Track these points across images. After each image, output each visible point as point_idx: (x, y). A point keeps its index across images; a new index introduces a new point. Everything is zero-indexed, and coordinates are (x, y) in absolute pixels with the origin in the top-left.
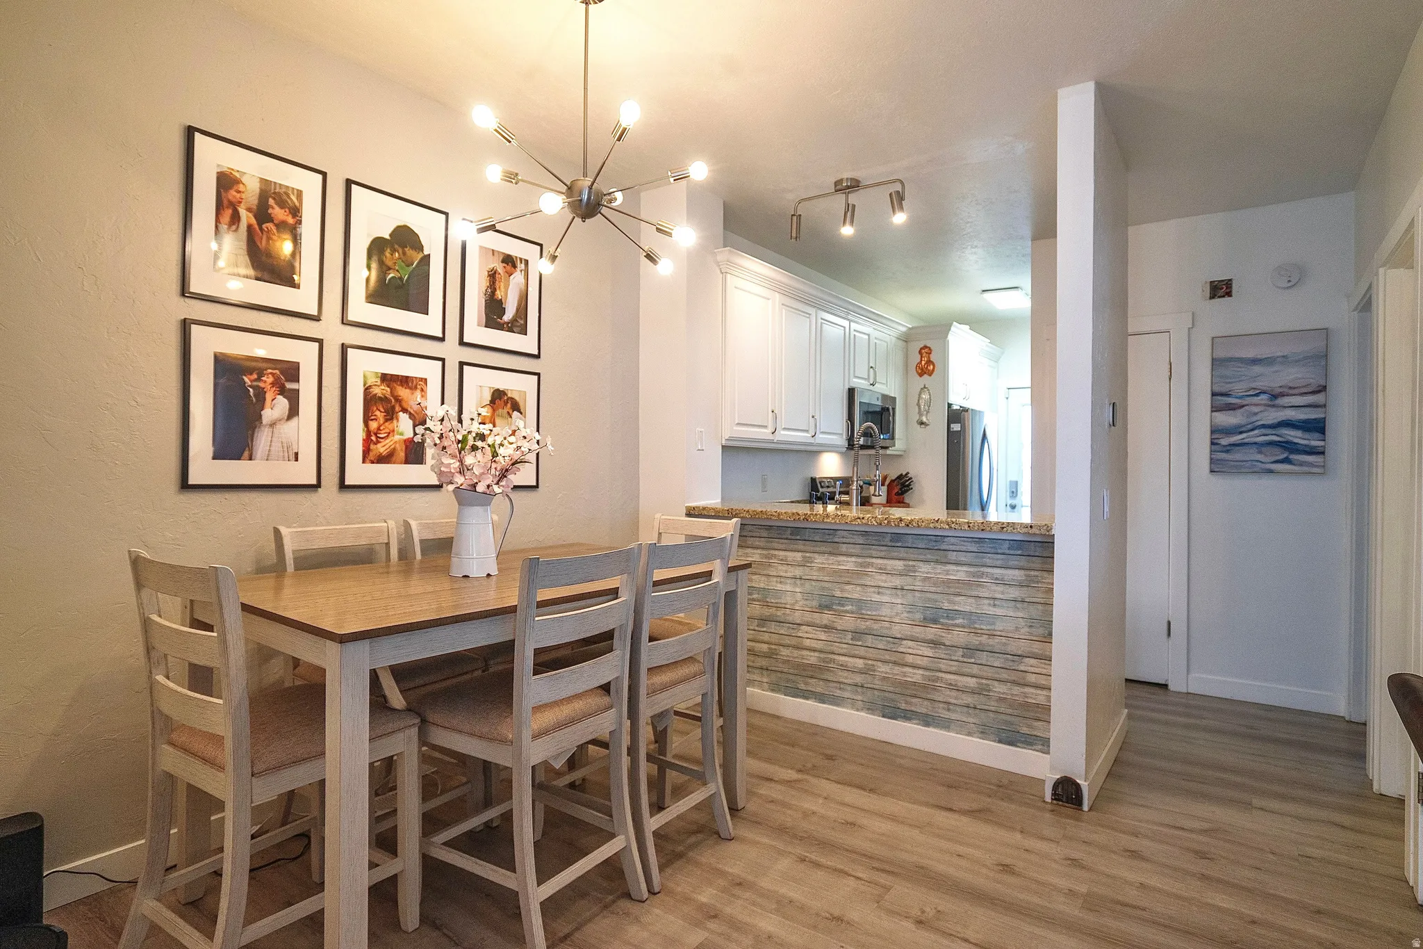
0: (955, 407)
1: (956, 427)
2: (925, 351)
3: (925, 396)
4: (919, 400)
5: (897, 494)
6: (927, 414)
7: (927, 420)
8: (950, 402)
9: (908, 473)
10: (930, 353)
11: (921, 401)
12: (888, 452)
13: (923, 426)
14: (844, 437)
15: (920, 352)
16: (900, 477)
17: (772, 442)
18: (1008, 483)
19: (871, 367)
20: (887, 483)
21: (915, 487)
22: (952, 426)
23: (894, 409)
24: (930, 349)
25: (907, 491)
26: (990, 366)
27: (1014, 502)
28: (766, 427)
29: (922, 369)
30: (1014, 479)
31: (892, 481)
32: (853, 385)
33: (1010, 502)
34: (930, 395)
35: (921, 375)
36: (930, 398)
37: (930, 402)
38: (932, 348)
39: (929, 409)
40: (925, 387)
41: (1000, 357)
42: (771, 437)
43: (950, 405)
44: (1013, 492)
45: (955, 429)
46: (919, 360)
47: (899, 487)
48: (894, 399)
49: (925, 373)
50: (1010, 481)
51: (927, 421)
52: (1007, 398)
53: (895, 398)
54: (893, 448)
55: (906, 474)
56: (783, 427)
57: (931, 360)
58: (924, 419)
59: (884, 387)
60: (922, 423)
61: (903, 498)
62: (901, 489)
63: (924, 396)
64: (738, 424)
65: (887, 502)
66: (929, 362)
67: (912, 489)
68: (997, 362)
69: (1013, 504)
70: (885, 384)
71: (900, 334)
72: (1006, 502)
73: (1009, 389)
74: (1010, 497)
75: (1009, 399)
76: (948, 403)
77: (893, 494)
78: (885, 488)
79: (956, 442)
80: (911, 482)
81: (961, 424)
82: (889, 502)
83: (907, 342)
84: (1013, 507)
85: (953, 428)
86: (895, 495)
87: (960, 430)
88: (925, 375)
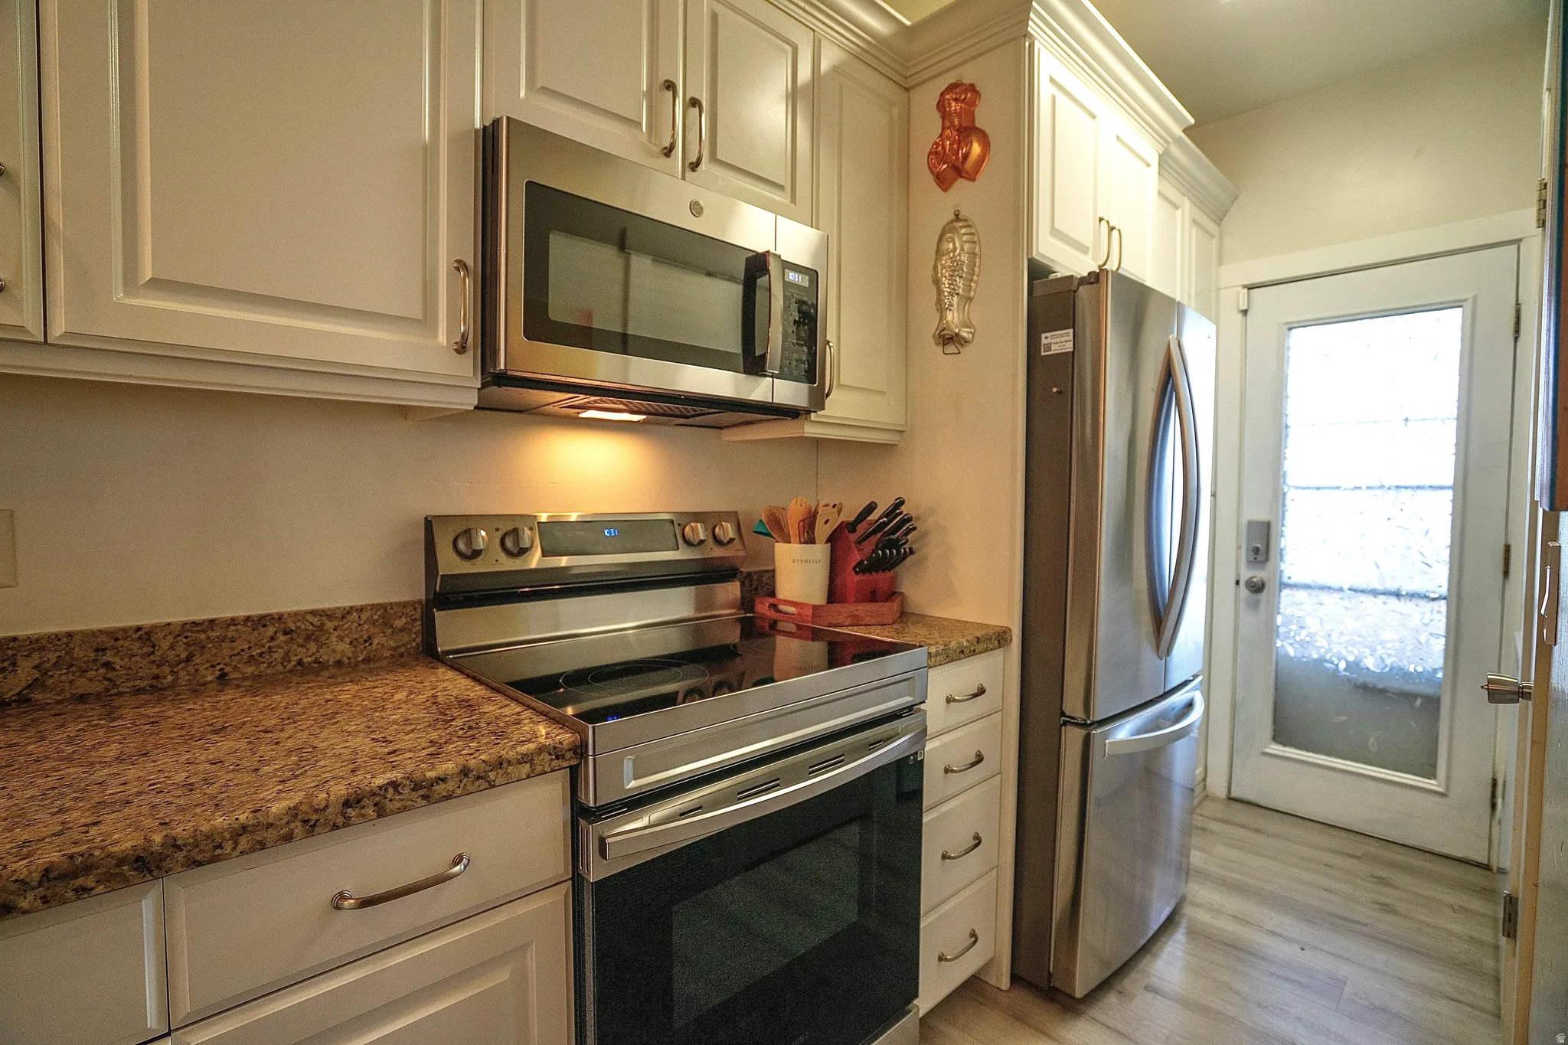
0: (1054, 275)
1: (1058, 342)
2: (957, 99)
3: (958, 249)
4: (936, 265)
5: (868, 567)
6: (963, 307)
7: (965, 326)
8: (1036, 256)
9: (897, 504)
10: (973, 104)
11: (943, 267)
13: (951, 348)
14: (442, 338)
15: (941, 106)
18: (1244, 531)
20: (825, 531)
21: (931, 551)
22: (1046, 338)
24: (972, 88)
27: (1259, 575)
29: (948, 161)
30: (1262, 516)
31: (845, 526)
33: (1246, 574)
34: (972, 244)
35: (943, 182)
36: (973, 252)
37: (974, 266)
38: (978, 88)
39: (969, 291)
40: (957, 221)
43: (1035, 269)
44: (1256, 551)
45: (1056, 349)
46: (939, 133)
47: (870, 547)
49: (959, 172)
50: (1250, 523)
51: (963, 332)
52: (1245, 312)
54: (827, 417)
55: (893, 506)
57: (979, 124)
58: (955, 325)
60: (948, 339)
61: (893, 581)
62: (875, 555)
63: (955, 251)
65: (828, 602)
66: (971, 135)
67: (912, 552)
68: (1219, 225)
69: (1255, 580)
70: (781, 187)
71: (869, 42)
72: (1238, 575)
73: (1250, 288)
74: (1249, 561)
75: (1249, 314)
76: (1031, 261)
77: (850, 569)
78: (820, 551)
79: (1055, 390)
80: (909, 531)
81: (1071, 331)
82: (834, 595)
83: (907, 90)
84: (1257, 588)
85: (1048, 347)
86: (857, 573)
87: (1067, 353)
88: (960, 181)
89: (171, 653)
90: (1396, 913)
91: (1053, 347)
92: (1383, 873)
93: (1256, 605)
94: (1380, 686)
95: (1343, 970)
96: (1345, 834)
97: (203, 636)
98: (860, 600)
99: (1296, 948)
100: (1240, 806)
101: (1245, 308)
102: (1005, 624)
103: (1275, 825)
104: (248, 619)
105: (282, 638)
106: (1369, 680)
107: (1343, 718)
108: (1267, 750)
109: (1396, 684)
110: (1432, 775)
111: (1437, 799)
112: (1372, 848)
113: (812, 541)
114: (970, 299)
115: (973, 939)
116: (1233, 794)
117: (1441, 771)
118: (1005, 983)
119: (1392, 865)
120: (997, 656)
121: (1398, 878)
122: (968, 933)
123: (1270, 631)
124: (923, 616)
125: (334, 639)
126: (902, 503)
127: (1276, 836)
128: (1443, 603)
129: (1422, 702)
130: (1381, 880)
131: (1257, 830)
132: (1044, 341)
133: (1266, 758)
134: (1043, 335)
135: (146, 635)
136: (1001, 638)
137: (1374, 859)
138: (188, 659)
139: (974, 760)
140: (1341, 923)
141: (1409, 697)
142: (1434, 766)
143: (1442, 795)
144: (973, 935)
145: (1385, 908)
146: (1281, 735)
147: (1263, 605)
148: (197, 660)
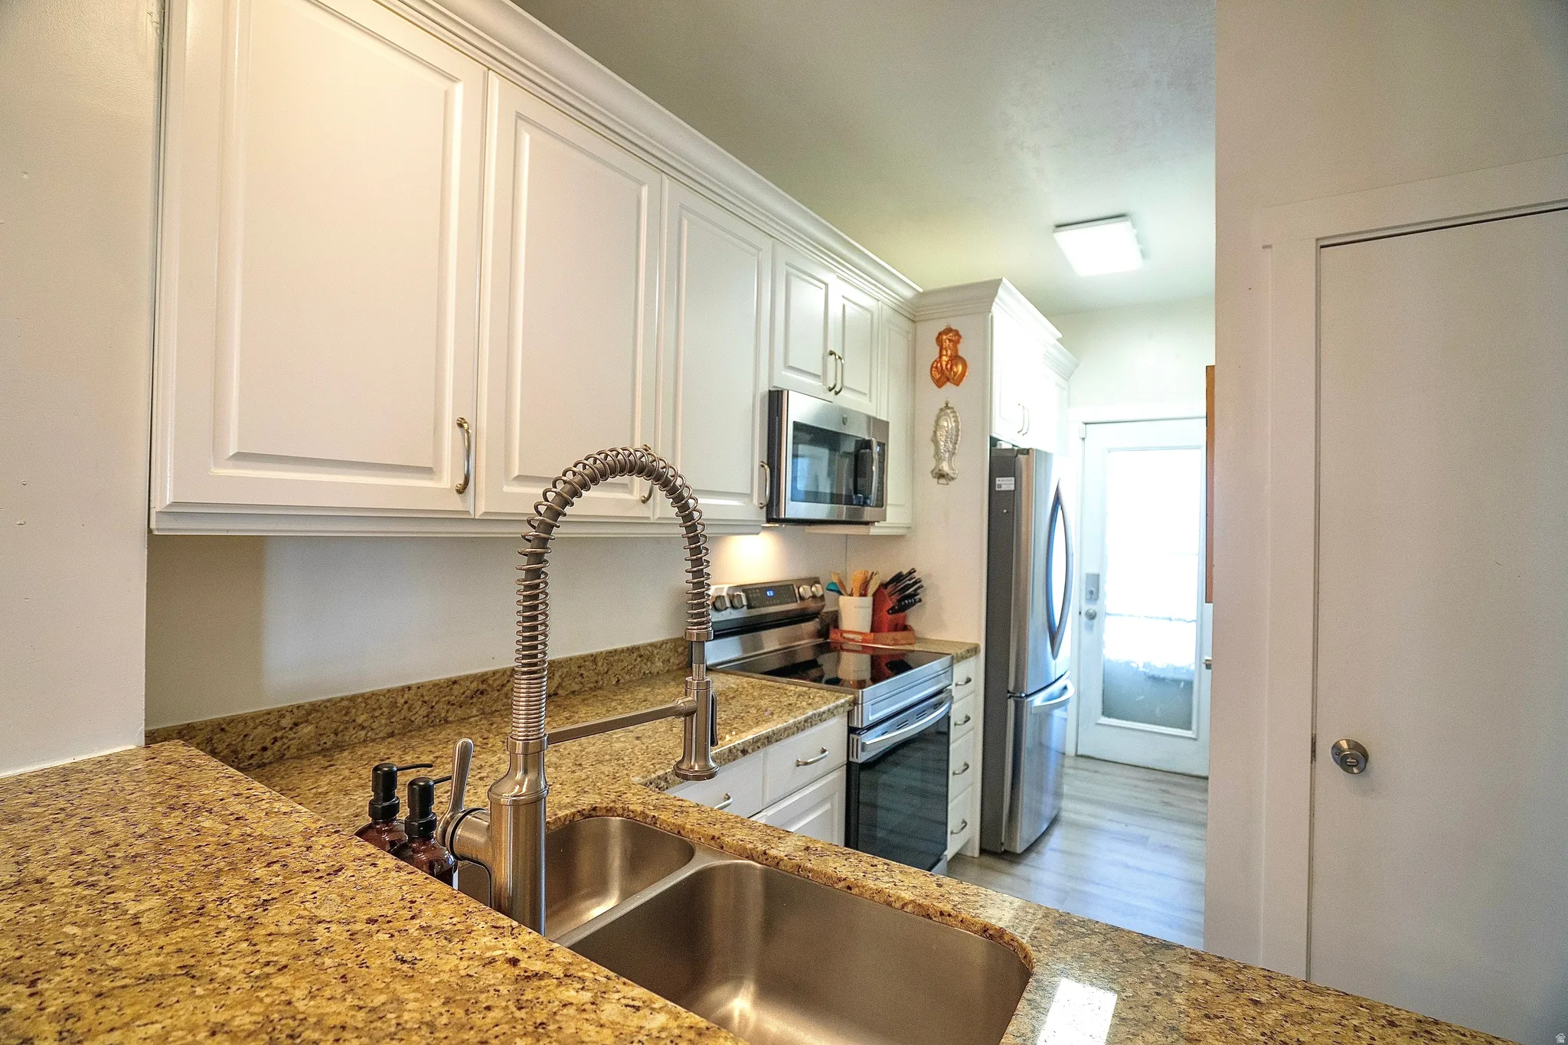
0: (1005, 446)
1: (1006, 484)
2: (949, 338)
3: (947, 423)
4: (935, 432)
5: (893, 611)
6: (950, 459)
7: (951, 468)
8: (994, 435)
9: (913, 571)
10: (958, 342)
11: (938, 433)
12: (874, 531)
13: (943, 481)
14: (755, 501)
15: (939, 340)
16: (899, 578)
17: (462, 519)
18: (1084, 578)
19: (832, 353)
20: (872, 588)
21: (928, 597)
22: (999, 481)
23: (883, 446)
24: (957, 333)
25: (912, 605)
26: (1057, 385)
27: (1092, 608)
28: (427, 471)
29: (942, 372)
30: (1094, 570)
31: (884, 586)
32: (779, 384)
33: (1085, 608)
34: (956, 421)
35: (939, 383)
36: (957, 426)
37: (957, 436)
38: (961, 333)
39: (955, 449)
40: (947, 407)
41: (1072, 372)
42: (455, 503)
43: (994, 442)
44: (1091, 592)
45: (1004, 488)
46: (938, 355)
47: (895, 598)
48: (885, 425)
49: (948, 380)
50: (1088, 575)
51: (950, 472)
52: (1083, 439)
53: (888, 423)
54: (882, 524)
55: (910, 573)
56: (516, 473)
57: (960, 353)
58: (945, 467)
59: (864, 400)
60: (941, 475)
61: (905, 617)
62: (899, 601)
63: (945, 424)
64: (240, 457)
65: (873, 630)
66: (956, 358)
67: (920, 600)
68: (1067, 380)
69: (1091, 611)
70: (865, 394)
71: (901, 302)
72: (1080, 608)
73: (1086, 424)
74: (1087, 600)
75: (1086, 440)
76: (991, 438)
77: (885, 611)
78: (868, 601)
79: (1005, 511)
80: (919, 588)
81: (1013, 479)
82: (875, 628)
83: (914, 322)
84: (1092, 616)
85: (1000, 486)
86: (889, 613)
87: (1010, 491)
88: (948, 383)
89: (602, 669)
90: (1171, 805)
91: (1003, 486)
92: (1164, 787)
93: (1090, 628)
94: (1162, 676)
95: (1147, 832)
96: (1143, 770)
97: (612, 659)
98: (890, 630)
99: (1123, 825)
100: (1083, 760)
101: (1083, 436)
102: (977, 642)
103: (1105, 768)
104: (628, 649)
105: (639, 659)
106: (1156, 673)
107: (1142, 697)
108: (1099, 722)
109: (1170, 675)
110: (1189, 728)
111: (1191, 742)
112: (1160, 776)
113: (865, 595)
114: (954, 453)
115: (964, 825)
116: (1079, 753)
117: (1194, 726)
118: (976, 854)
119: (1168, 783)
120: (972, 661)
121: (1173, 789)
122: (961, 821)
123: (1099, 643)
124: (926, 639)
125: (657, 659)
126: (915, 571)
127: (1106, 774)
128: (1194, 624)
129: (1184, 685)
130: (1164, 791)
131: (1096, 772)
132: (997, 482)
133: (1099, 728)
134: (997, 479)
135: (594, 658)
136: (974, 650)
137: (1160, 781)
138: (607, 673)
139: (964, 720)
140: (1145, 813)
141: (1177, 682)
142: (1190, 723)
143: (1195, 739)
144: (964, 822)
145: (1167, 804)
146: (1107, 712)
147: (1095, 628)
148: (610, 672)
